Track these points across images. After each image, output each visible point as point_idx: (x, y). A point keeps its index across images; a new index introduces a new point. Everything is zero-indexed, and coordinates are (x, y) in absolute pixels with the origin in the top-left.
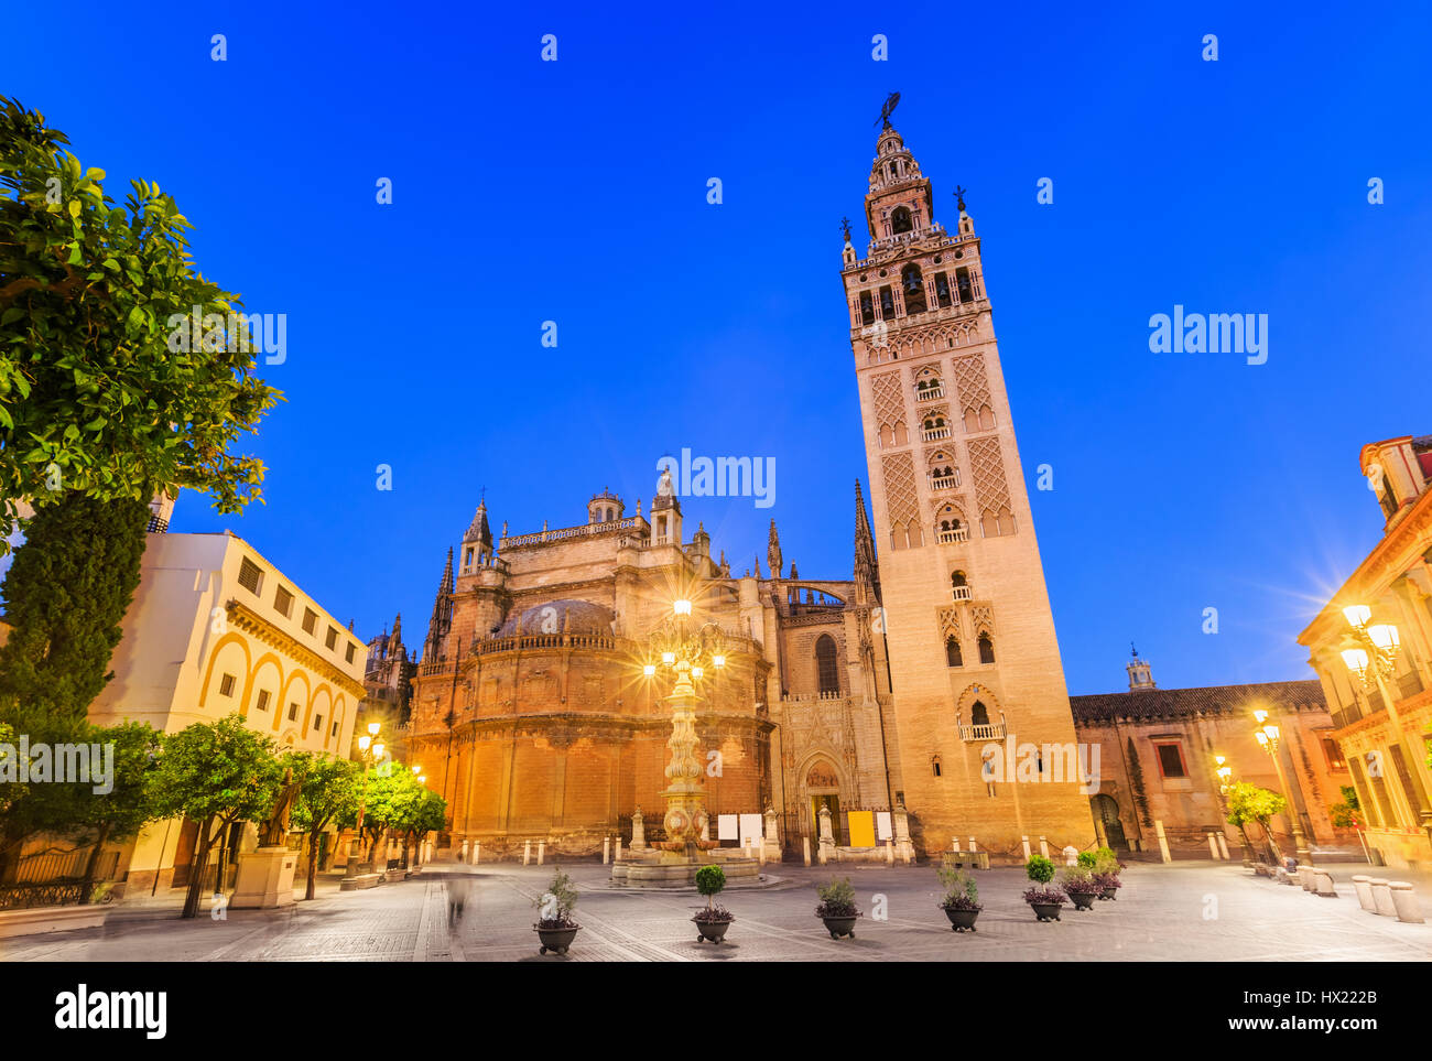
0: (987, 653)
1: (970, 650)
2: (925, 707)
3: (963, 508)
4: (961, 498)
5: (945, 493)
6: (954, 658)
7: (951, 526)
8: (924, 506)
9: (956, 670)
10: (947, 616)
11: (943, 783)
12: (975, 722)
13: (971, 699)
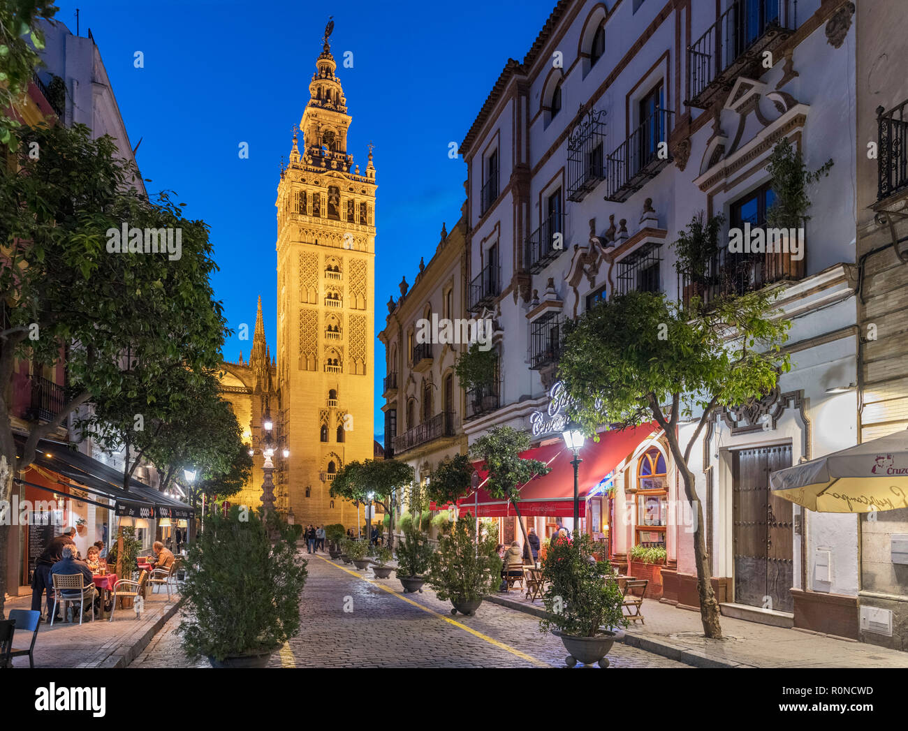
0: (340, 438)
1: (333, 434)
2: (305, 461)
3: (341, 354)
4: (342, 348)
5: (333, 342)
6: (324, 437)
7: (333, 362)
8: (321, 348)
9: (324, 444)
10: (324, 415)
11: (310, 501)
12: (329, 471)
13: (330, 459)
